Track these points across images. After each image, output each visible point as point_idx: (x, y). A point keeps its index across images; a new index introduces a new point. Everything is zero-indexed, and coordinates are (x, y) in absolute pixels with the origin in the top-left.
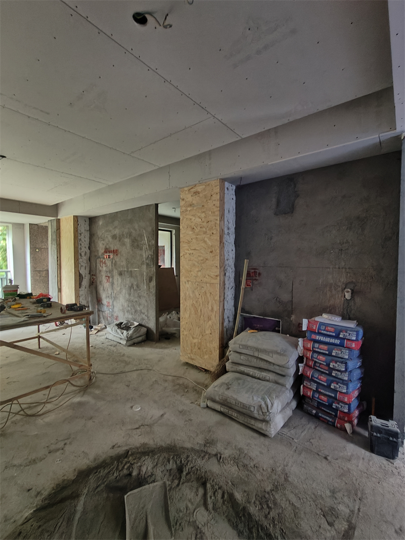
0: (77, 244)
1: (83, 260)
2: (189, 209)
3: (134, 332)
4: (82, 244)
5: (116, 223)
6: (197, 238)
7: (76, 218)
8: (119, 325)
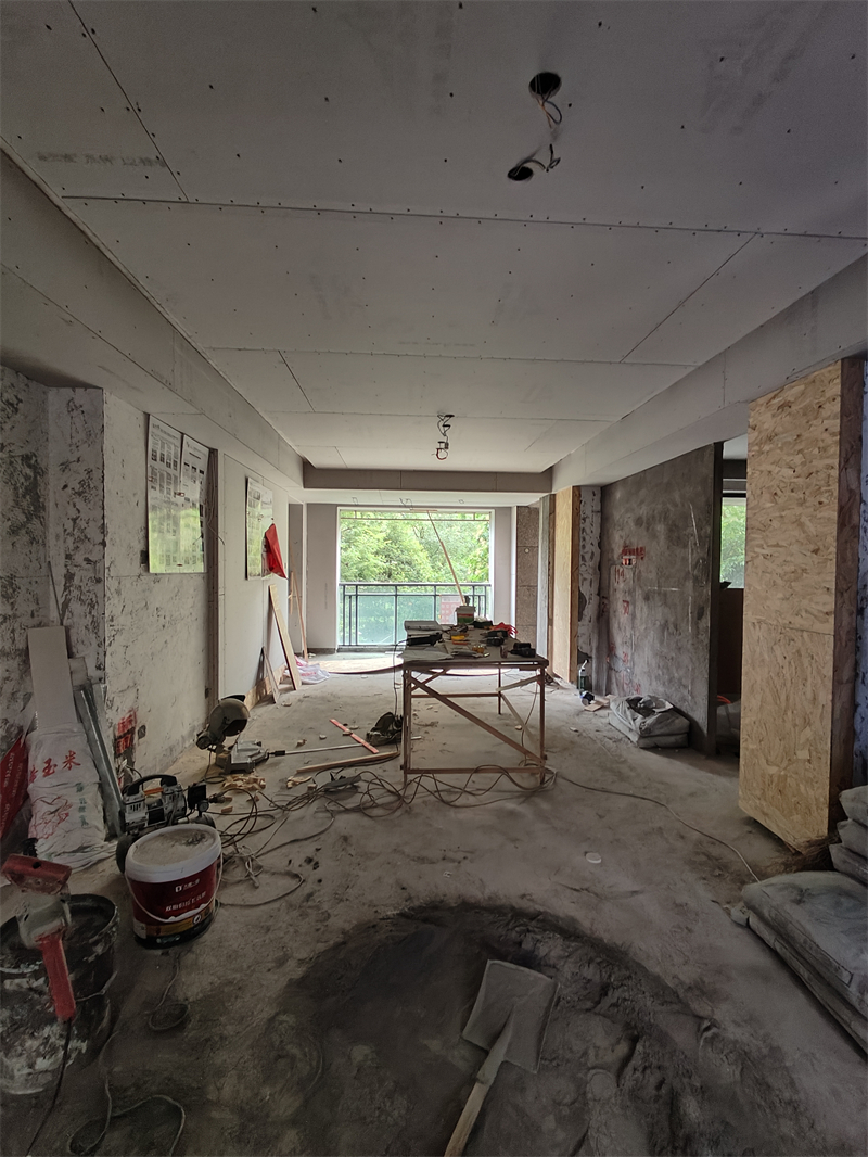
0: (576, 538)
1: (587, 570)
2: (766, 448)
3: (658, 721)
4: (587, 538)
5: (643, 492)
6: (782, 517)
7: (577, 491)
8: (633, 704)
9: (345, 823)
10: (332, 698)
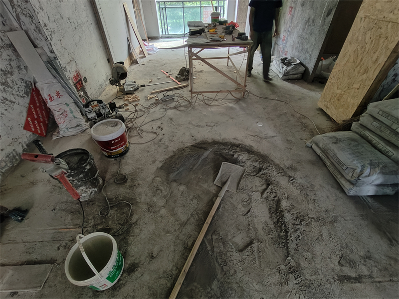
3: (293, 69)
8: (284, 61)
9: (170, 113)
10: (161, 61)
